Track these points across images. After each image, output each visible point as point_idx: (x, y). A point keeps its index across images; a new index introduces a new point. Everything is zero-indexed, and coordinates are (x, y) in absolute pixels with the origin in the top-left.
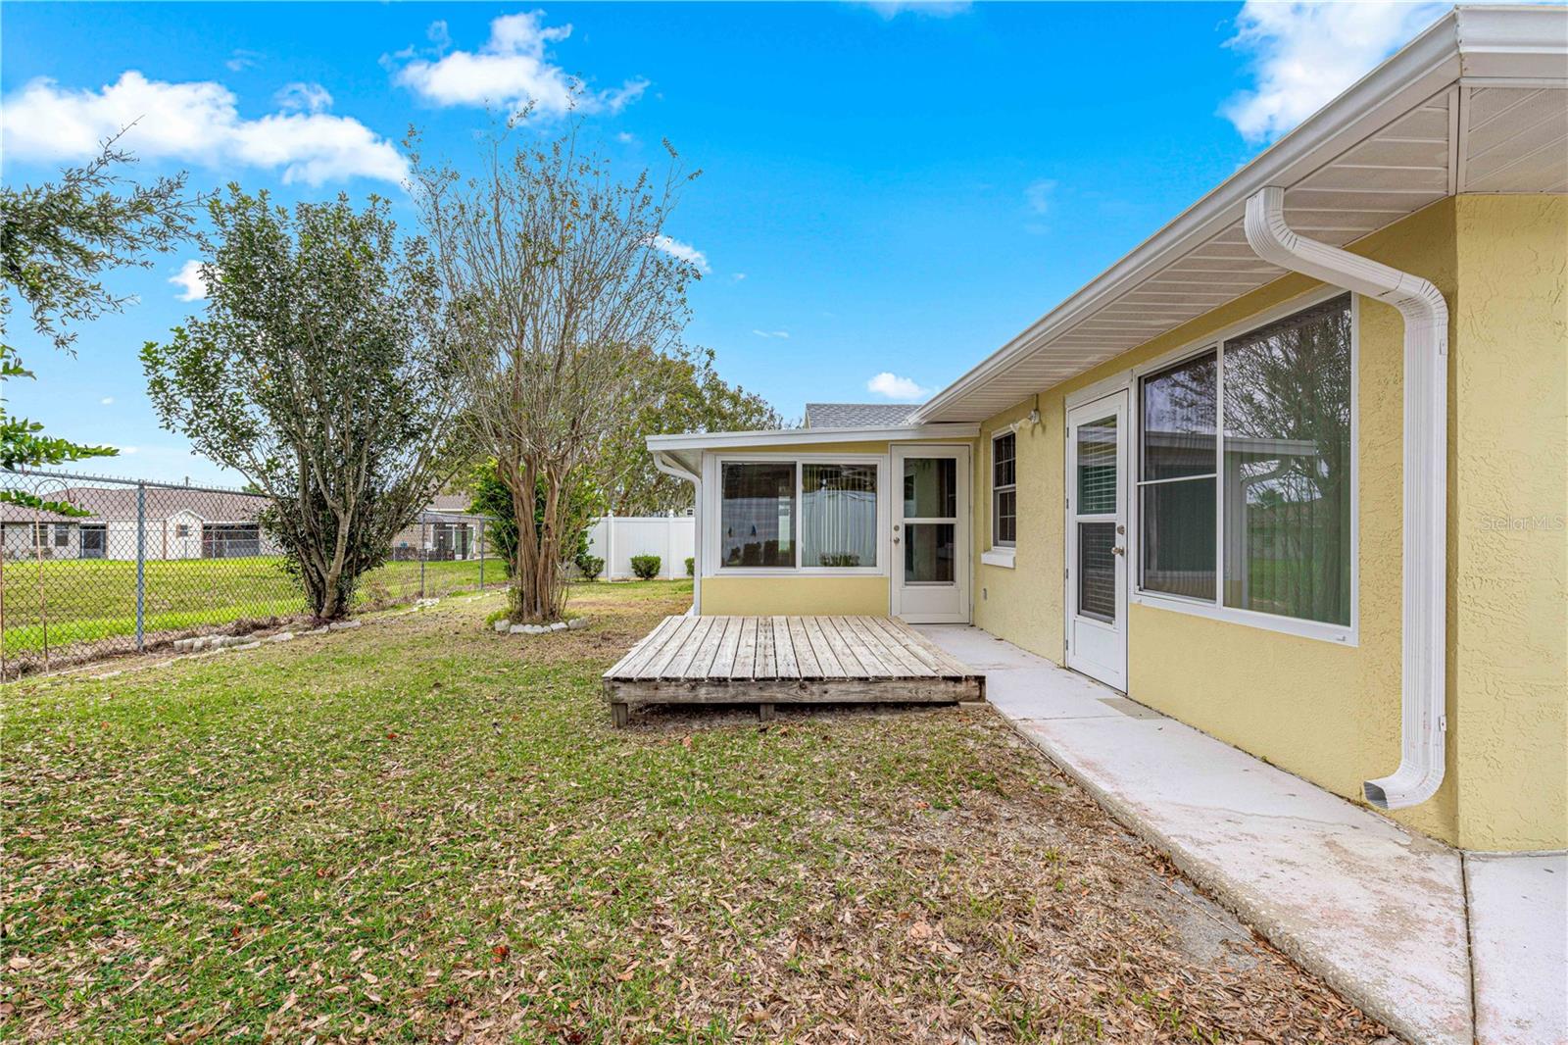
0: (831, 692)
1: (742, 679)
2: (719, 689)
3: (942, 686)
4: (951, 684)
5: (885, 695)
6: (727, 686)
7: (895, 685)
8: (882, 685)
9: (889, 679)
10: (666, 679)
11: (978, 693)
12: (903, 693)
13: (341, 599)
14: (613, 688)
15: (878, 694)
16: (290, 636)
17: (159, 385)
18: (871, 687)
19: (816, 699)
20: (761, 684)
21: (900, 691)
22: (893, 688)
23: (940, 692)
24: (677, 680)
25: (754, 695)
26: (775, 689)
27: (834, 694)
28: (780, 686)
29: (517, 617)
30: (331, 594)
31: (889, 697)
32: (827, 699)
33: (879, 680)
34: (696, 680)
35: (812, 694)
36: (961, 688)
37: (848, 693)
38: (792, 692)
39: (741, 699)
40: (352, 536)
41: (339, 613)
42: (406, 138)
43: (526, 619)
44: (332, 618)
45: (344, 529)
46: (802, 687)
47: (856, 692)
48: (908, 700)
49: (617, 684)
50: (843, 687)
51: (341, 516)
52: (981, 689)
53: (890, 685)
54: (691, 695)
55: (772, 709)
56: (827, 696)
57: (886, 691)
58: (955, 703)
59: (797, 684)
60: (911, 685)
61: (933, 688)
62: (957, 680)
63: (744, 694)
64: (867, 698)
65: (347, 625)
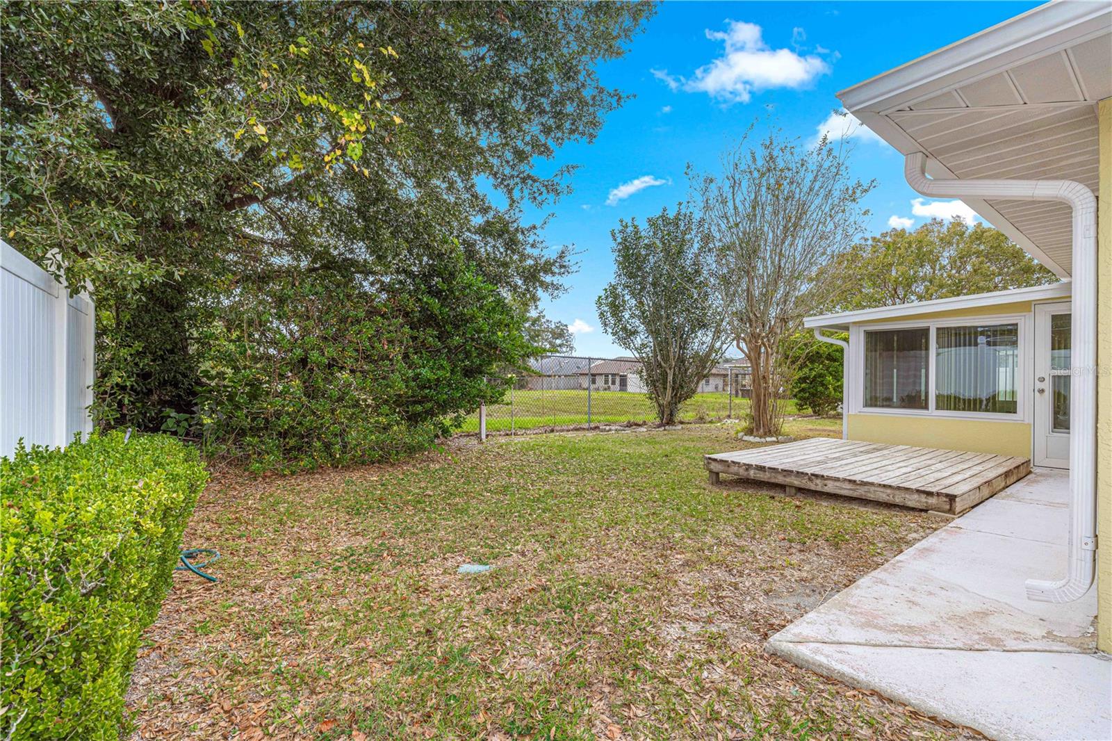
0: (829, 485)
1: (774, 469)
2: (761, 472)
3: (916, 496)
4: (923, 496)
5: (869, 495)
6: (765, 471)
7: (876, 489)
8: (866, 487)
9: (872, 484)
10: (733, 462)
11: (948, 507)
12: (883, 496)
13: (671, 414)
14: (709, 463)
15: (863, 493)
16: (645, 430)
17: (602, 315)
18: (858, 487)
19: (819, 488)
20: (785, 473)
21: (881, 494)
22: (875, 491)
23: (913, 500)
24: (739, 463)
25: (780, 479)
26: (793, 478)
27: (831, 487)
28: (796, 477)
29: (750, 432)
30: (667, 412)
31: (871, 496)
32: (826, 489)
33: (864, 484)
34: (748, 465)
35: (817, 485)
36: (933, 501)
37: (841, 488)
38: (804, 481)
39: (773, 480)
40: (674, 382)
41: (670, 422)
42: (686, 170)
43: (755, 433)
44: (668, 424)
45: (670, 378)
46: (810, 479)
47: (846, 490)
48: (886, 501)
49: (710, 461)
50: (838, 484)
51: (668, 371)
52: (951, 505)
53: (872, 488)
54: (746, 473)
55: (793, 491)
56: (826, 488)
57: (869, 492)
58: (926, 511)
59: (807, 477)
60: (889, 491)
61: (907, 496)
62: (929, 494)
63: (775, 478)
64: (855, 494)
65: (674, 427)
